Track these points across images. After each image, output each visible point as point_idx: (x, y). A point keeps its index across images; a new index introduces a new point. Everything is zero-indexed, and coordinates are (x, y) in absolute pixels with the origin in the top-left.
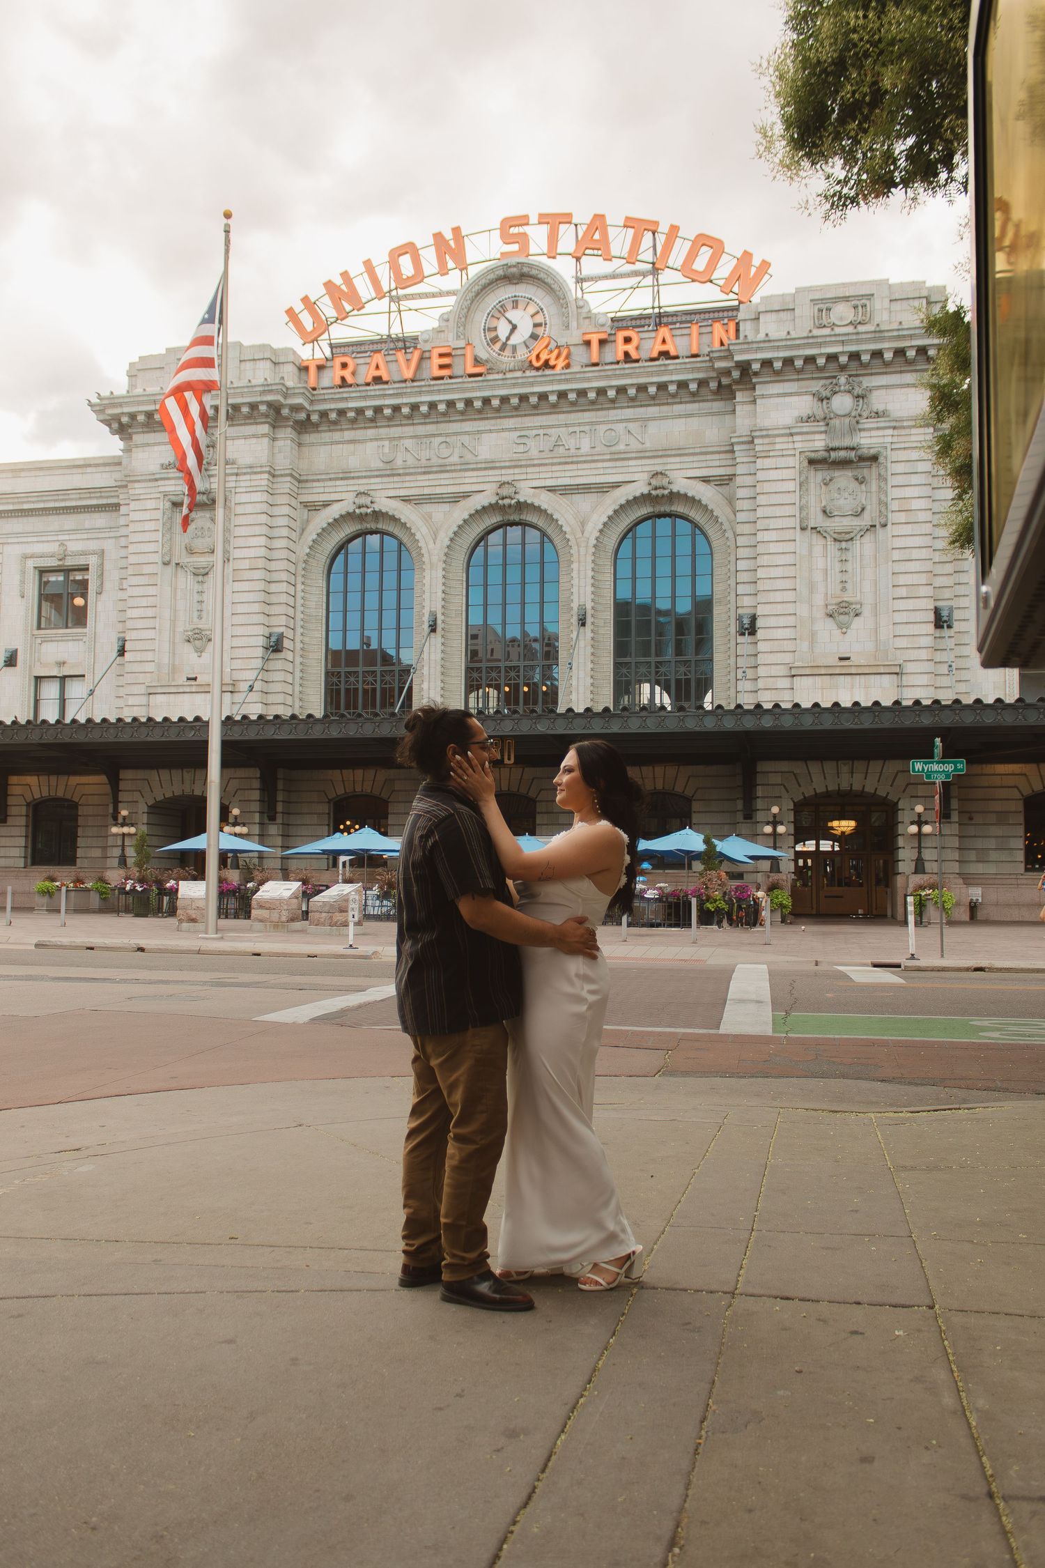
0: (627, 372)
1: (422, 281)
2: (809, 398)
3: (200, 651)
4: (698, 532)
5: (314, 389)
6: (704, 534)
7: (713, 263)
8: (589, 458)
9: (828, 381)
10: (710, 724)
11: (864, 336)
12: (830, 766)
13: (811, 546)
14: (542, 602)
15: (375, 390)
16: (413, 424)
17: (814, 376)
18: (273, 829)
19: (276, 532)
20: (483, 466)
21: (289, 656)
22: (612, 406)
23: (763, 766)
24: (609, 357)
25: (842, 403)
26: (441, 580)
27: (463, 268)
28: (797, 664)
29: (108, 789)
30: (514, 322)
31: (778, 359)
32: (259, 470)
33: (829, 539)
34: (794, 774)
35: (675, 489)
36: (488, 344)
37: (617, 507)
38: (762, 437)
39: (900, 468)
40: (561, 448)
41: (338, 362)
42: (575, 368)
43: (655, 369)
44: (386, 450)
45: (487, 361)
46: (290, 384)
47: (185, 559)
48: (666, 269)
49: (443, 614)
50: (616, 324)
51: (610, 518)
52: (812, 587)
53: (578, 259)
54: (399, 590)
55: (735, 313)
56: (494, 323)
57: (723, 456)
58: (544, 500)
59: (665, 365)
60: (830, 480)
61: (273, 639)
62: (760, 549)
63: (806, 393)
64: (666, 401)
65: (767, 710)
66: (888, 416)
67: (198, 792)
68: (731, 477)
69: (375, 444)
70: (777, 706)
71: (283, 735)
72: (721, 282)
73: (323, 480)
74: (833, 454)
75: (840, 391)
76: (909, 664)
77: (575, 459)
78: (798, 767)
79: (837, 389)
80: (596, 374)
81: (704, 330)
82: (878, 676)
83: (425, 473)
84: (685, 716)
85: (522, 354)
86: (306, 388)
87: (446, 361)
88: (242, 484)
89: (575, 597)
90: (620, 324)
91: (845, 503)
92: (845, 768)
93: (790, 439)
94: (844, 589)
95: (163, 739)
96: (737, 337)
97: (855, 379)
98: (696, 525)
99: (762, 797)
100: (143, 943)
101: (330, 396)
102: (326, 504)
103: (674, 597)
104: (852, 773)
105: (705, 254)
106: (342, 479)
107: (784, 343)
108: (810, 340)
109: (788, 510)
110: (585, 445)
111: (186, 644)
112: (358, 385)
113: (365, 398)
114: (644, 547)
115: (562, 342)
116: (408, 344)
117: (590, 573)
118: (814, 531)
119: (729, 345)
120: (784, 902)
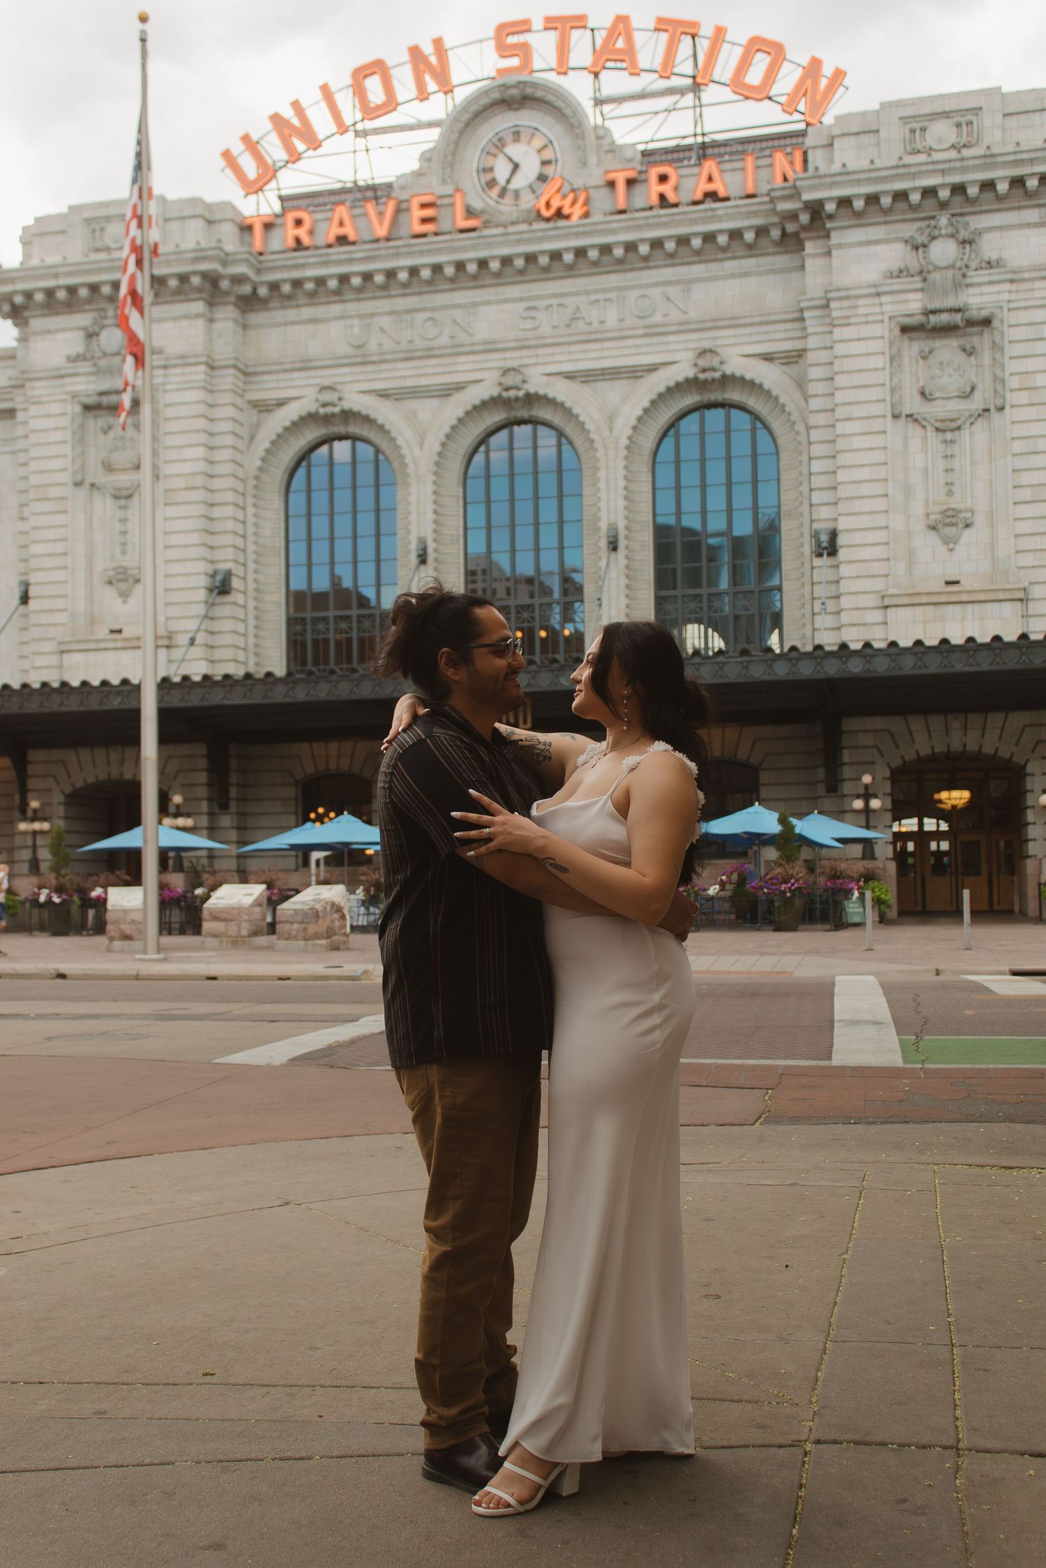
0: (664, 219)
1: (395, 109)
2: (900, 246)
3: (125, 595)
4: (759, 425)
5: (261, 254)
6: (767, 428)
7: (771, 75)
8: (617, 334)
9: (924, 224)
10: (781, 671)
11: (971, 163)
12: (936, 721)
13: (906, 439)
14: (561, 522)
15: (339, 253)
16: (390, 297)
17: (907, 216)
18: (226, 821)
19: (218, 441)
20: (481, 347)
21: (240, 599)
22: (644, 264)
23: (849, 724)
24: (640, 202)
25: (943, 251)
26: (431, 497)
27: (448, 89)
28: (891, 591)
29: (12, 774)
30: (516, 159)
31: (859, 196)
32: (193, 360)
33: (929, 428)
34: (891, 734)
35: (728, 370)
36: (483, 190)
37: (654, 397)
38: (840, 299)
39: (1019, 333)
40: (581, 322)
41: (291, 217)
42: (596, 217)
43: (700, 215)
44: (356, 331)
45: (482, 212)
46: (230, 247)
47: (103, 478)
48: (712, 85)
49: (435, 540)
50: (647, 159)
51: (646, 411)
52: (908, 492)
53: (596, 75)
54: (378, 511)
55: (800, 140)
56: (490, 162)
57: (790, 326)
58: (560, 390)
59: (712, 210)
60: (930, 352)
61: (219, 578)
62: (841, 444)
63: (896, 240)
64: (713, 257)
65: (856, 652)
66: (1004, 266)
67: (128, 776)
68: (801, 354)
69: (341, 323)
70: (867, 645)
71: (236, 699)
72: (783, 99)
73: (277, 372)
74: (933, 319)
75: (940, 236)
76: (1036, 587)
77: (599, 336)
78: (895, 724)
79: (936, 232)
80: (624, 224)
81: (762, 162)
82: (996, 605)
83: (406, 359)
84: (749, 662)
85: (527, 202)
86: (249, 253)
87: (429, 212)
88: (173, 379)
89: (603, 515)
90: (652, 159)
91: (950, 381)
92: (956, 724)
93: (877, 300)
94: (950, 493)
95: (82, 708)
96: (805, 169)
97: (959, 219)
98: (756, 417)
99: (851, 764)
100: (64, 968)
101: (282, 263)
102: (281, 403)
103: (730, 510)
104: (966, 729)
105: (761, 63)
106: (301, 369)
107: (866, 175)
108: (900, 170)
109: (875, 394)
110: (612, 317)
111: (108, 587)
112: (317, 248)
113: (326, 264)
114: (690, 448)
115: (578, 183)
116: (379, 193)
117: (622, 483)
118: (909, 419)
119: (795, 180)
120: (883, 896)
